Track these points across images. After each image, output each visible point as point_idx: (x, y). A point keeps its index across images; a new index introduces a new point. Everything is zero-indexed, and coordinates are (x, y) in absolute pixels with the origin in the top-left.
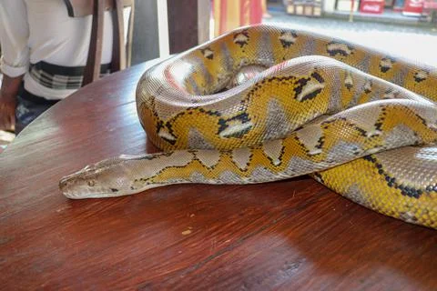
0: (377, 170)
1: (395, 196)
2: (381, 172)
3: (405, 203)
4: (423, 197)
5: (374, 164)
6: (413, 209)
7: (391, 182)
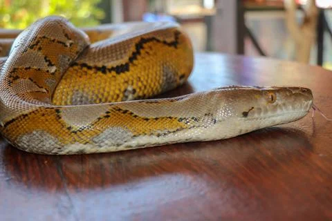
0: (85, 69)
1: (113, 79)
2: (90, 68)
3: (123, 81)
4: (131, 68)
5: (79, 67)
6: (130, 83)
7: (103, 70)
